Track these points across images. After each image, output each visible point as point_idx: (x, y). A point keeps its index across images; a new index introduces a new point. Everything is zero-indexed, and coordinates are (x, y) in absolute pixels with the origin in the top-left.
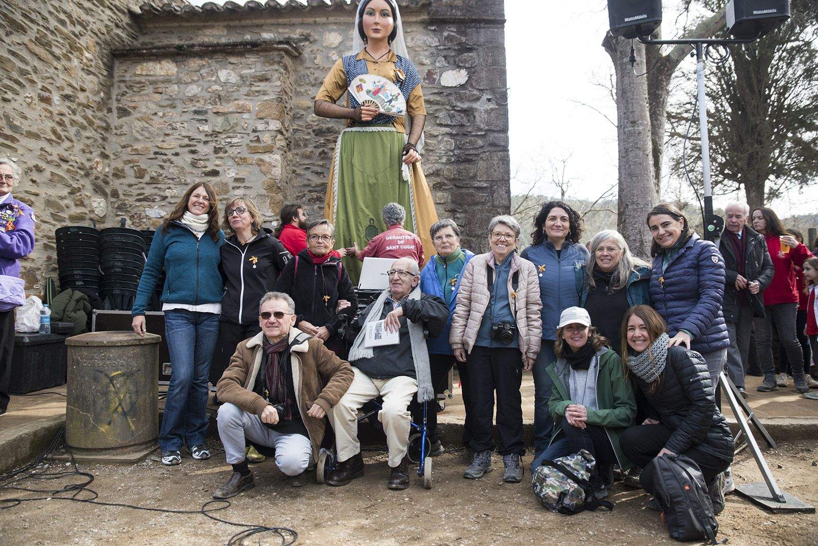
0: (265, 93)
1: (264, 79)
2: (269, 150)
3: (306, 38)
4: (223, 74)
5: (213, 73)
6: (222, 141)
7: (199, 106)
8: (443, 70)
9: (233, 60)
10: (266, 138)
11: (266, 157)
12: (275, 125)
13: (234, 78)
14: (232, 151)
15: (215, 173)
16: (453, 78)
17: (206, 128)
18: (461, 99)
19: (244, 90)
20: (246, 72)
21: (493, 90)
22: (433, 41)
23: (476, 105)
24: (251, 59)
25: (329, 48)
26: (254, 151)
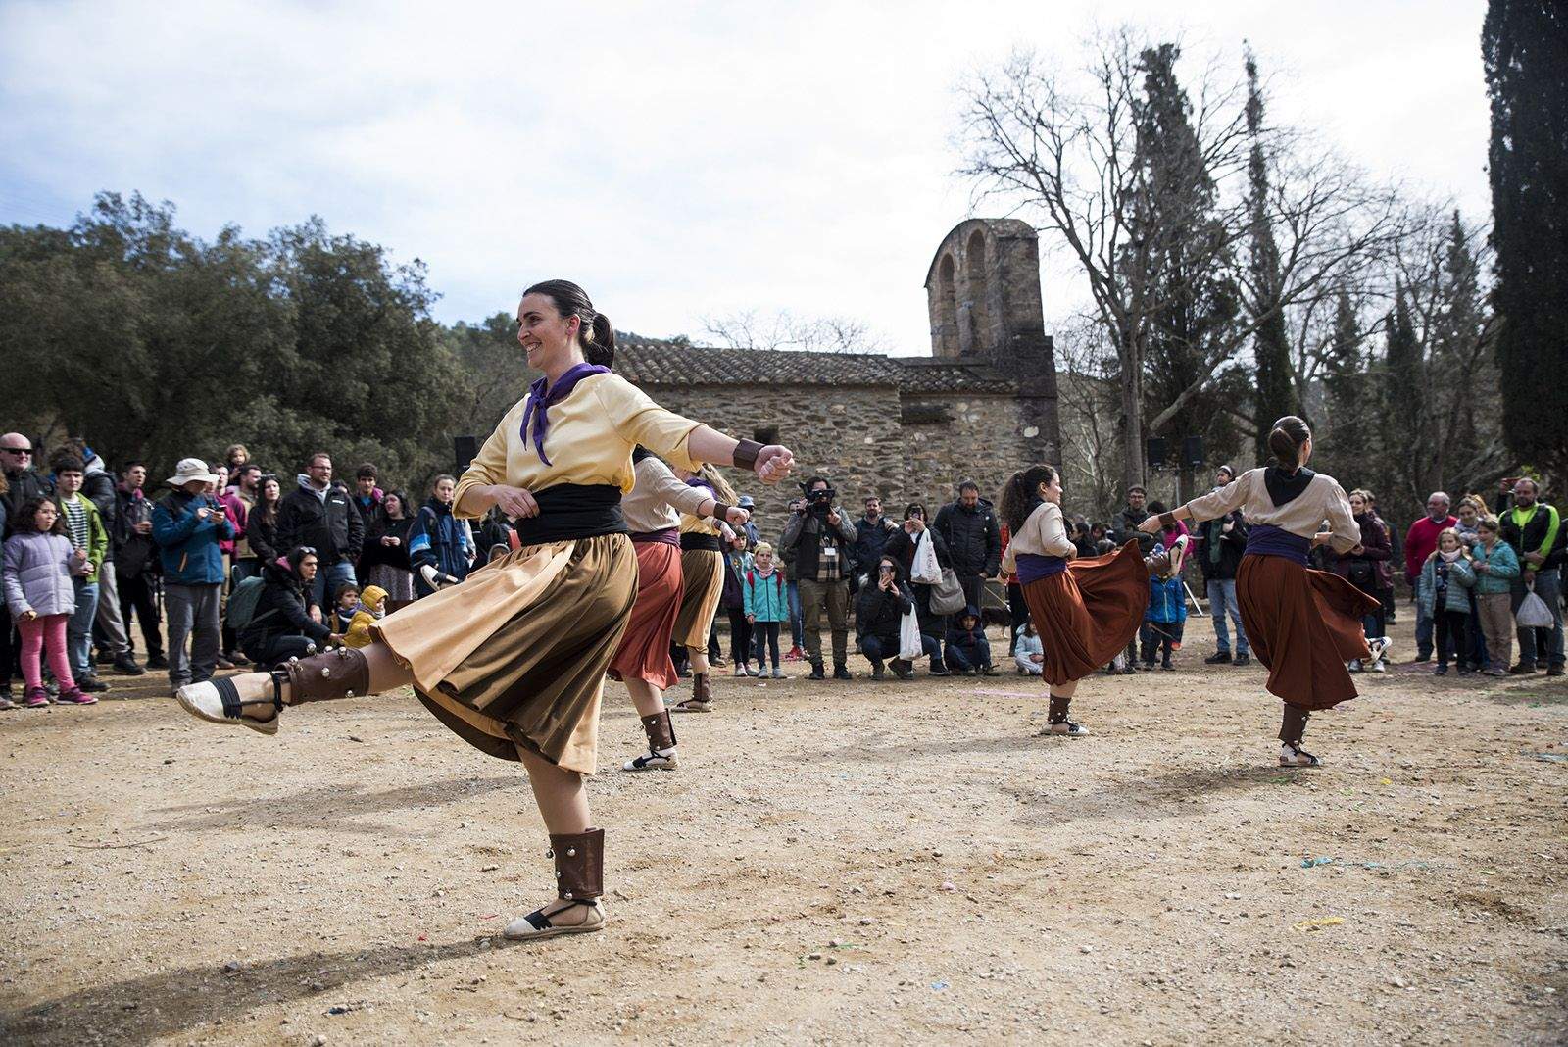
0: (941, 447)
1: (940, 439)
2: (946, 481)
3: (948, 406)
4: (917, 436)
5: (912, 435)
6: (921, 475)
7: (905, 454)
8: (1025, 427)
9: (922, 427)
10: (944, 474)
11: (945, 485)
12: (948, 467)
13: (924, 439)
14: (927, 482)
15: (917, 495)
16: (1030, 432)
17: (910, 468)
18: (1036, 445)
19: (929, 445)
20: (930, 434)
21: (1053, 441)
22: (1019, 409)
23: (1044, 449)
24: (933, 427)
25: (960, 413)
26: (939, 481)
